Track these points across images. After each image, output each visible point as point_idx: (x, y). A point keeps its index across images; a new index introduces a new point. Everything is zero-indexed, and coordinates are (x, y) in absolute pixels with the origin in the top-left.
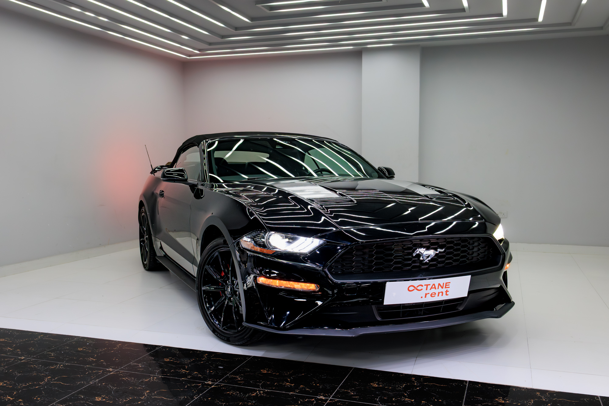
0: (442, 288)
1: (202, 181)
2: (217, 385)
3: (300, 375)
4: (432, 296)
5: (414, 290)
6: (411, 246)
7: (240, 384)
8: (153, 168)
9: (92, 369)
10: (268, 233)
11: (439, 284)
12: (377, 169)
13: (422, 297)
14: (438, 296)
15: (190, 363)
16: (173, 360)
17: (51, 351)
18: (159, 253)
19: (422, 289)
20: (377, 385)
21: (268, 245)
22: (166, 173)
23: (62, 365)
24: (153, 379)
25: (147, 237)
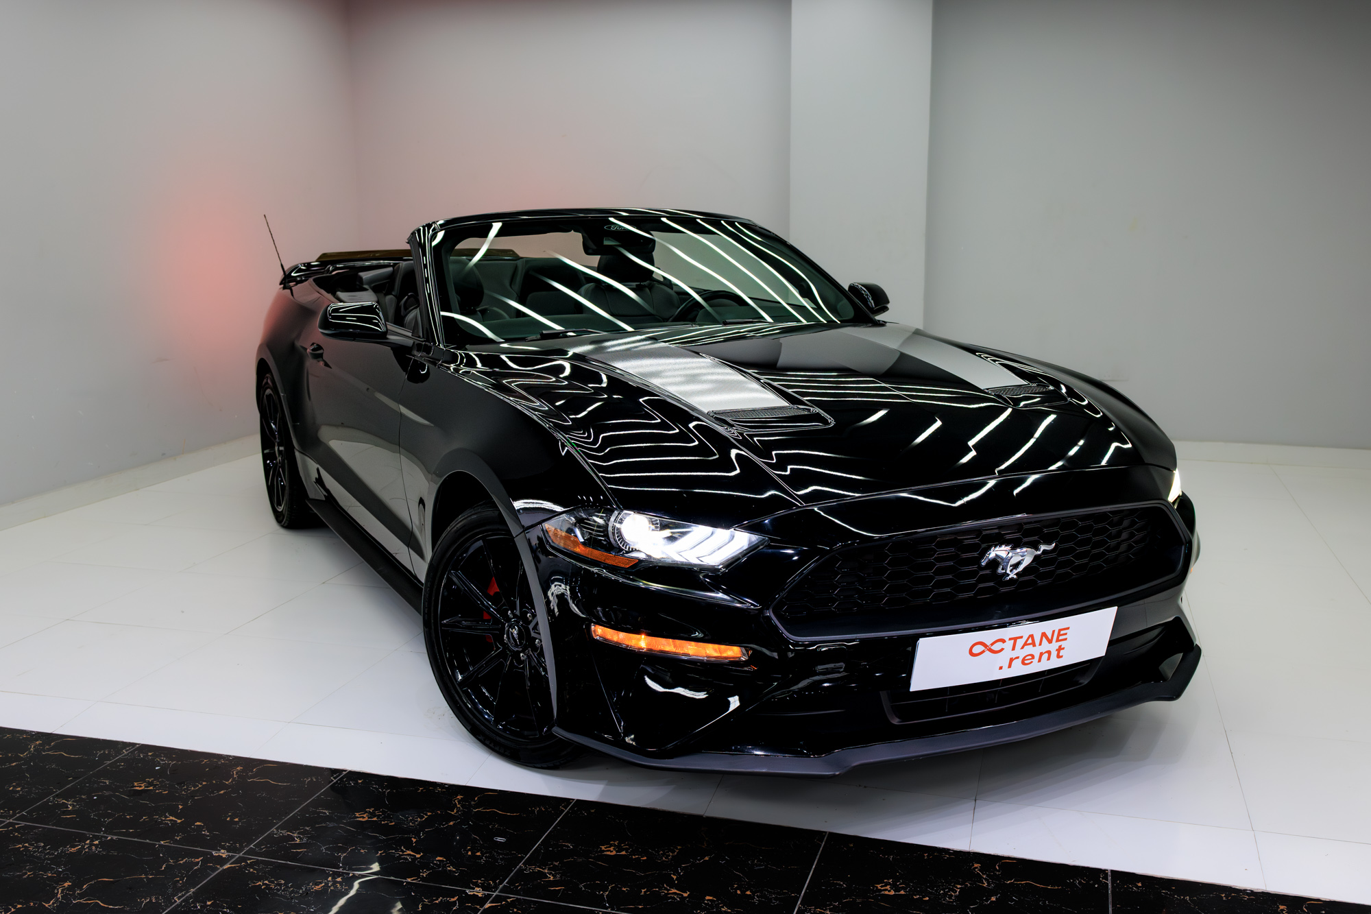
0: (1050, 641)
1: (423, 337)
2: (497, 899)
3: (699, 860)
4: (1026, 662)
5: (983, 652)
6: (977, 541)
7: (553, 895)
8: (286, 269)
9: (177, 854)
10: (616, 513)
11: (1044, 635)
12: (847, 289)
13: (1001, 668)
14: (1039, 661)
15: (423, 826)
16: (378, 816)
17: (66, 795)
18: (315, 493)
19: (1002, 649)
20: (892, 888)
21: (616, 541)
22: (330, 315)
23: (97, 842)
24: (335, 883)
25: (281, 448)
